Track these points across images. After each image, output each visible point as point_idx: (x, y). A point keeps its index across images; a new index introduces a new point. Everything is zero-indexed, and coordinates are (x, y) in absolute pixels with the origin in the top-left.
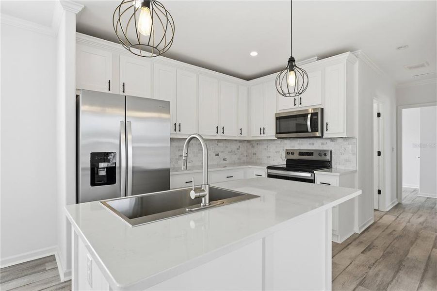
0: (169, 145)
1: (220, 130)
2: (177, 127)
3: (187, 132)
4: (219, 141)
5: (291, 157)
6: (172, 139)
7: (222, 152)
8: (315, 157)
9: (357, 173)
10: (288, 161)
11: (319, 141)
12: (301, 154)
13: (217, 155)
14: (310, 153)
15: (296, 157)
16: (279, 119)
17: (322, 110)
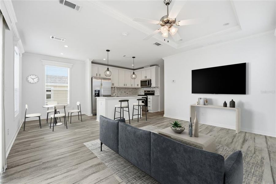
0: (111, 90)
1: (125, 85)
2: (113, 84)
3: (116, 85)
4: (126, 88)
5: (146, 92)
6: (111, 87)
7: (127, 91)
8: (151, 92)
9: (159, 97)
10: (145, 94)
11: (150, 88)
12: (148, 91)
13: (125, 92)
14: (149, 91)
15: (147, 92)
16: (141, 82)
17: (151, 80)
